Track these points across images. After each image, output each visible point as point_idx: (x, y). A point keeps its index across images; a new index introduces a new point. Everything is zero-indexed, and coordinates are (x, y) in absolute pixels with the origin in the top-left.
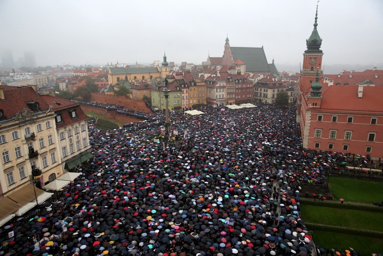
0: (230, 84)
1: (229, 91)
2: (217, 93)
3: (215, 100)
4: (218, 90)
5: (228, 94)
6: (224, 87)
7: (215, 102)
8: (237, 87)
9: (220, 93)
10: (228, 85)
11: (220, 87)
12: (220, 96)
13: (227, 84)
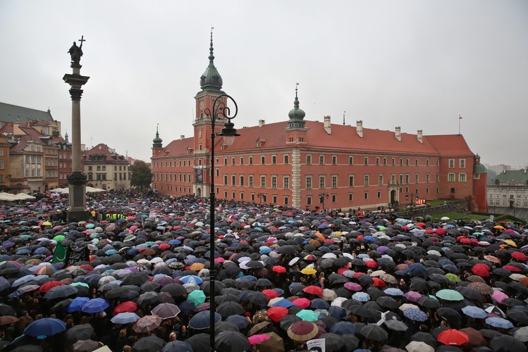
0: (49, 150)
1: (49, 165)
2: (28, 166)
3: (25, 179)
4: (30, 158)
5: (48, 169)
6: (39, 155)
7: (25, 183)
8: (61, 157)
9: (34, 166)
10: (47, 152)
11: (33, 154)
12: (33, 171)
13: (44, 149)
